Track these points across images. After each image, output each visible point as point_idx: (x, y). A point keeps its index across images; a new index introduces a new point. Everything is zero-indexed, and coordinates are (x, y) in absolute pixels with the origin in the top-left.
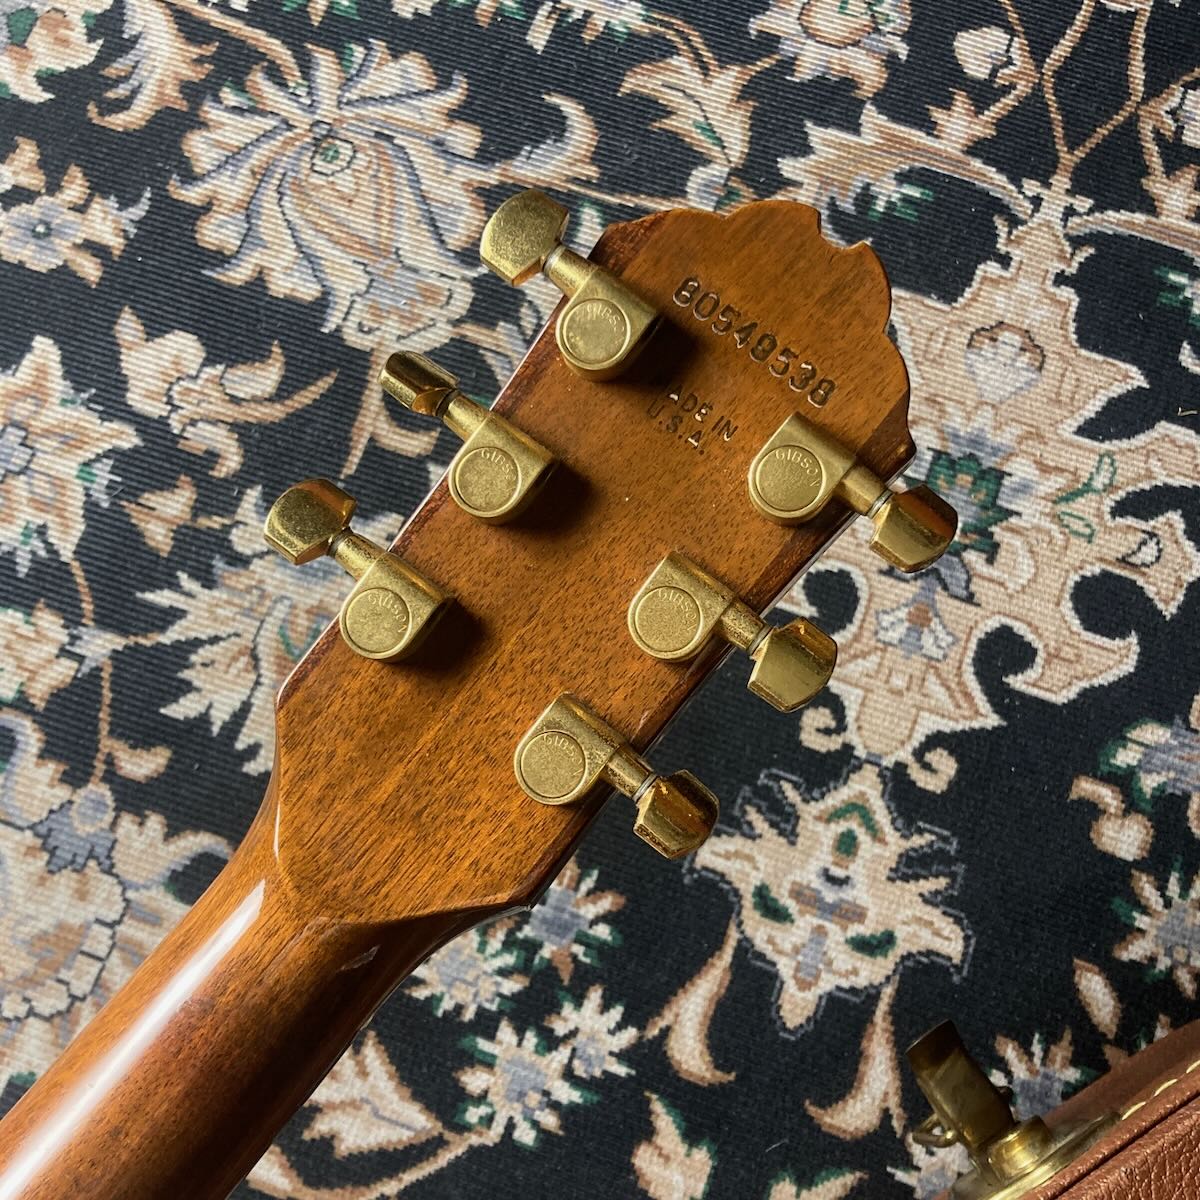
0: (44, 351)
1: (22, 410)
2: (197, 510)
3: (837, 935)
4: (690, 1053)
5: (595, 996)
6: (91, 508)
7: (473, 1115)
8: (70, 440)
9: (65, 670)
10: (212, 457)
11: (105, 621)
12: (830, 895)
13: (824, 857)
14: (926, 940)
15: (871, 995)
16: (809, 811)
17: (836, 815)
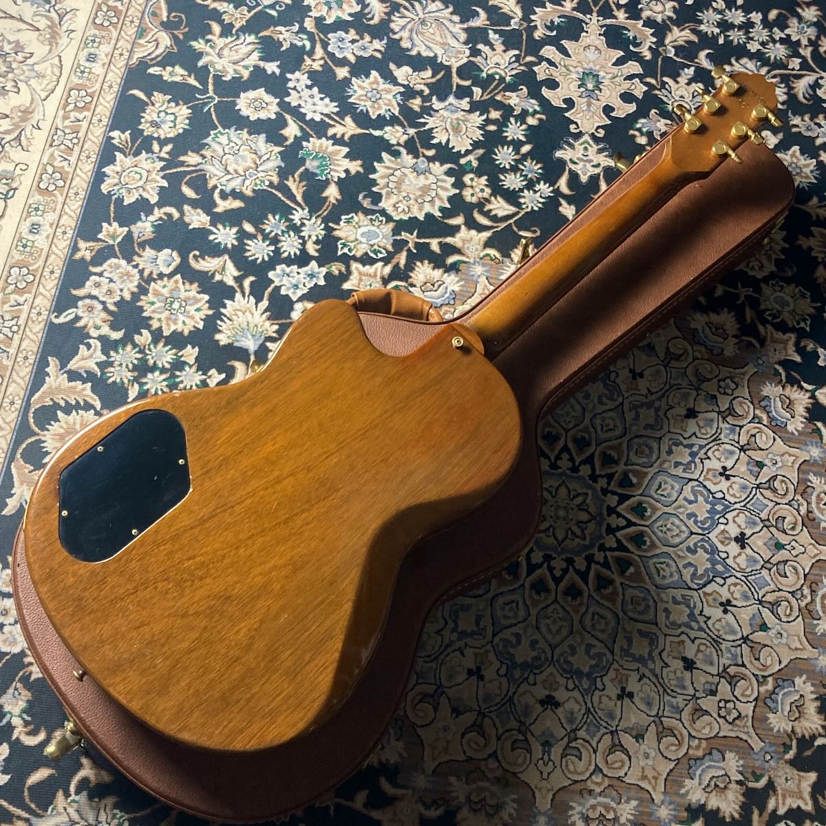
0: (374, 74)
1: (375, 86)
2: (423, 102)
3: (588, 166)
4: (565, 190)
5: (542, 182)
6: (399, 104)
7: (524, 206)
8: (388, 91)
9: (406, 137)
10: (422, 91)
11: (411, 126)
12: (585, 158)
13: (582, 152)
14: (607, 164)
15: (599, 174)
16: (576, 144)
17: (582, 144)
